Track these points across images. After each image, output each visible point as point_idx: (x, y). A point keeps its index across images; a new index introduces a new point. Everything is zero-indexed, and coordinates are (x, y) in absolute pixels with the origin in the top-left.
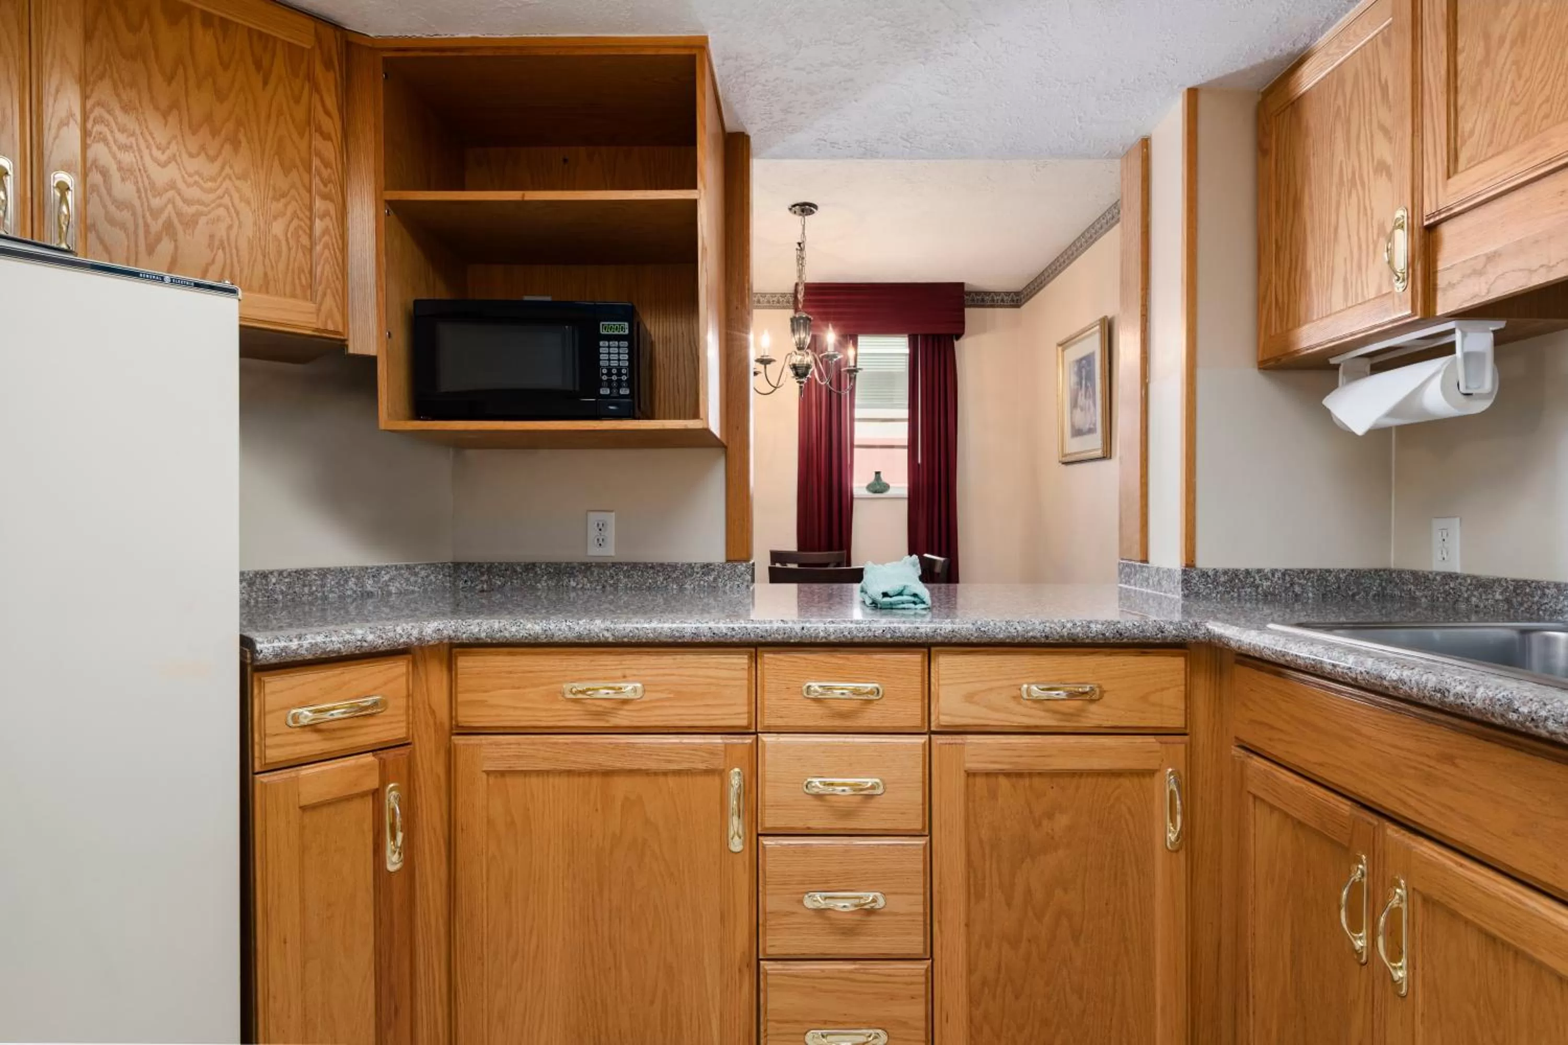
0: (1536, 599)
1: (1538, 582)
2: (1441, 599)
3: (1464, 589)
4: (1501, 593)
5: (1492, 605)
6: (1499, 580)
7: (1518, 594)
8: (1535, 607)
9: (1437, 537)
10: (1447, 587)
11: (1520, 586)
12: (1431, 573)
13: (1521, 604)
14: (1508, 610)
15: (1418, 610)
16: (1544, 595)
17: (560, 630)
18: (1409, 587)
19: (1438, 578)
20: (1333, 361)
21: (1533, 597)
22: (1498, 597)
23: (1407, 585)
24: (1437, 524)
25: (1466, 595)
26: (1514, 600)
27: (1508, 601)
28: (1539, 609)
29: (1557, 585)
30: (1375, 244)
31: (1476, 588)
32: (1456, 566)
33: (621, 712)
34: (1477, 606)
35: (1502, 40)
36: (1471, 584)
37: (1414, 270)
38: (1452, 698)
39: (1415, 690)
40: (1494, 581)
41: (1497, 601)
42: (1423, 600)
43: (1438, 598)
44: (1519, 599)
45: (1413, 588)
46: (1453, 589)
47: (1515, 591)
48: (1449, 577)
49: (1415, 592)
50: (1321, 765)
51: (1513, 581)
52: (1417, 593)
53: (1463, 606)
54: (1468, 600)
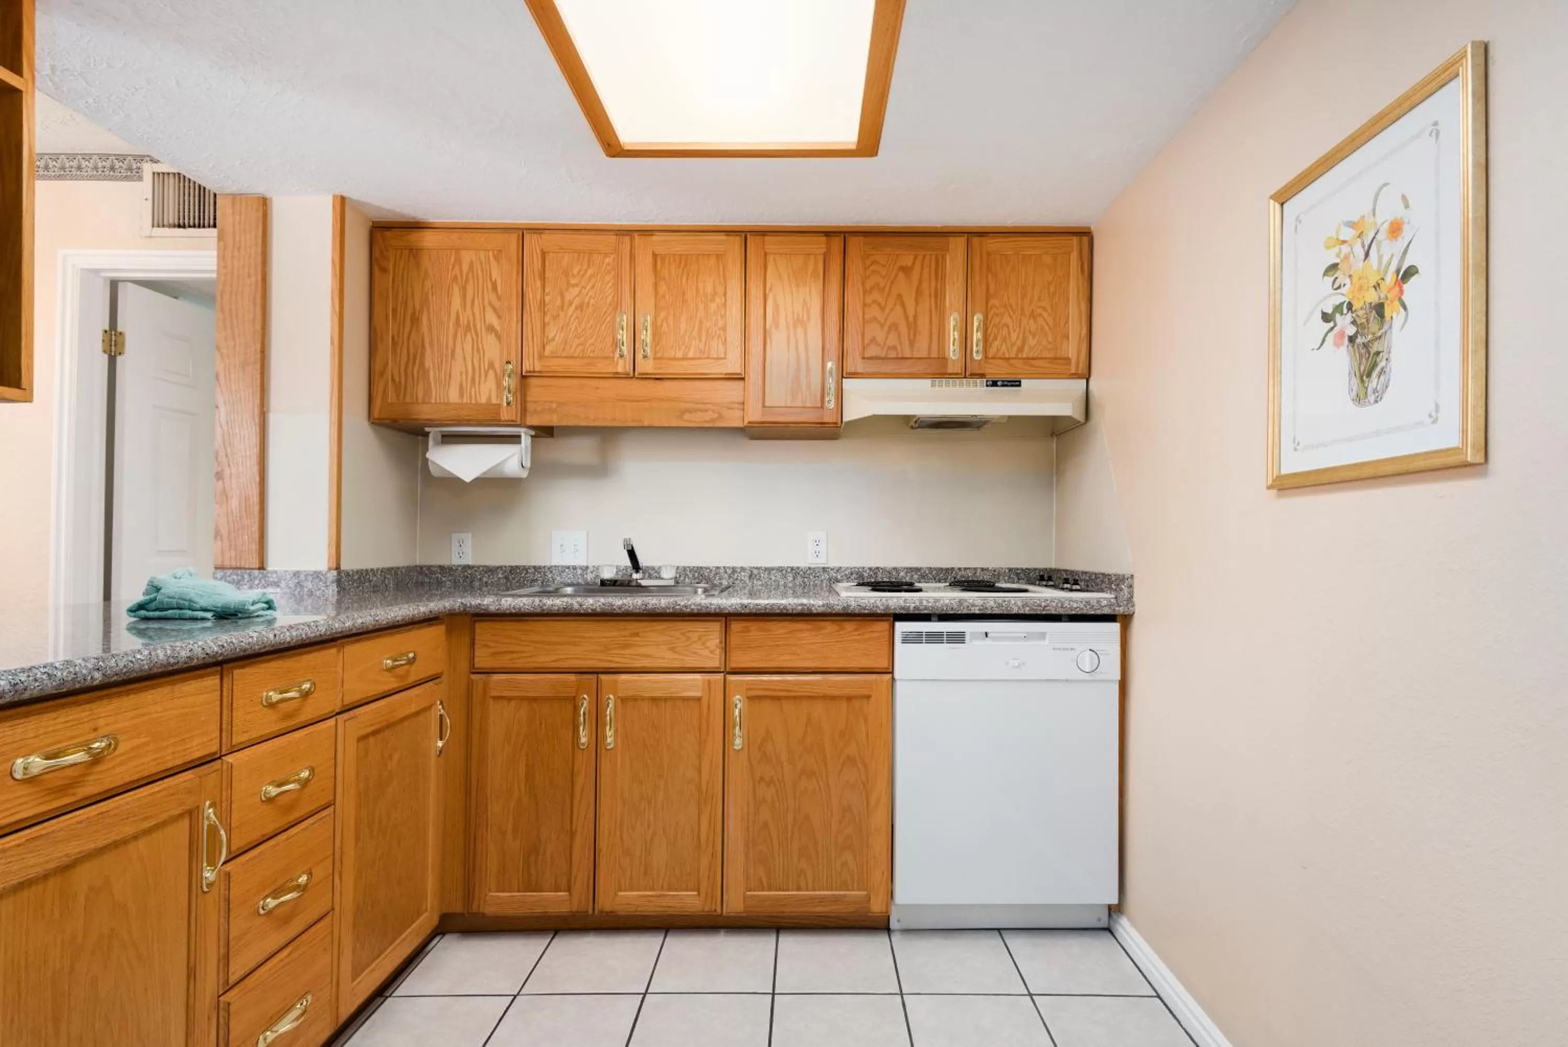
0: (523, 575)
1: (525, 566)
2: (461, 581)
3: (477, 574)
4: (503, 574)
5: (496, 581)
6: (501, 567)
7: (512, 574)
8: (522, 579)
9: (455, 545)
10: (466, 574)
11: (513, 570)
12: (454, 566)
13: (514, 579)
14: (506, 583)
15: (443, 589)
16: (527, 572)
17: (36, 680)
18: (437, 575)
19: (460, 568)
20: (427, 429)
21: (521, 574)
22: (500, 576)
23: (435, 574)
24: (455, 536)
25: (479, 577)
26: (510, 577)
27: (506, 578)
28: (524, 581)
29: (534, 567)
30: (486, 372)
31: (486, 572)
32: (469, 560)
33: (90, 778)
34: (486, 583)
35: (571, 303)
36: (483, 571)
37: (517, 397)
38: (650, 606)
39: (631, 607)
40: (498, 568)
41: (499, 578)
42: (448, 583)
43: (459, 581)
44: (513, 576)
45: (439, 576)
46: (470, 574)
47: (510, 572)
48: (466, 568)
49: (441, 579)
50: (555, 661)
51: (510, 566)
52: (444, 579)
53: (477, 584)
54: (480, 579)
